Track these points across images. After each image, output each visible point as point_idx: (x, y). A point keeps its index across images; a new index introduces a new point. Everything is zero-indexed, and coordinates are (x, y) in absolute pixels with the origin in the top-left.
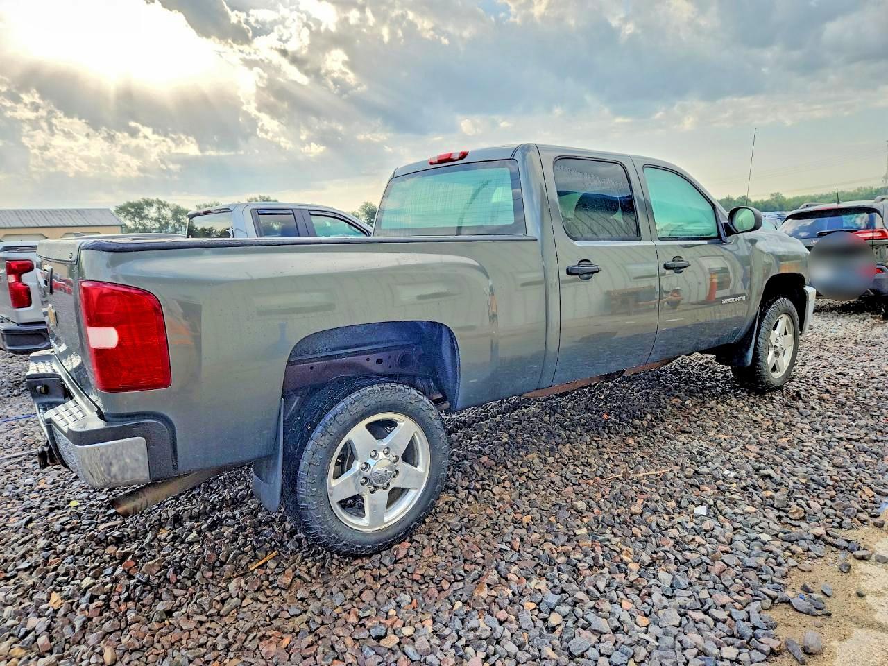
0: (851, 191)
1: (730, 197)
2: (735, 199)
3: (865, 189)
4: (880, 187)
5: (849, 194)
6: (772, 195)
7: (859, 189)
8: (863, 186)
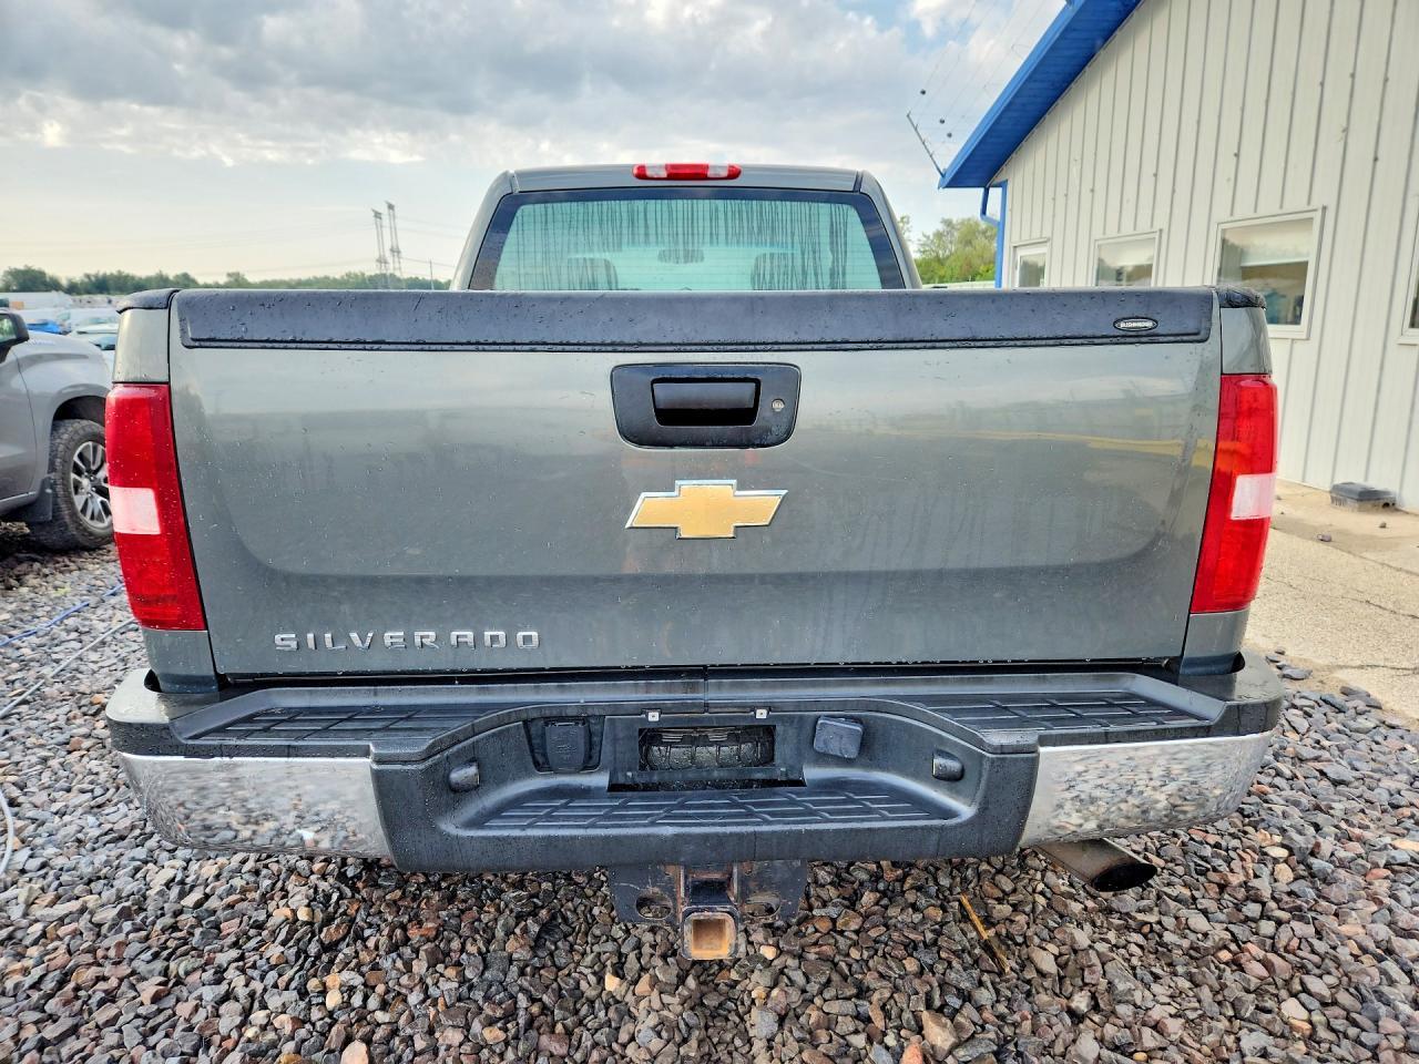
0: (338, 277)
1: (164, 273)
2: (171, 278)
3: (356, 275)
4: (373, 274)
5: (335, 280)
6: (229, 275)
7: (348, 275)
8: (352, 271)
